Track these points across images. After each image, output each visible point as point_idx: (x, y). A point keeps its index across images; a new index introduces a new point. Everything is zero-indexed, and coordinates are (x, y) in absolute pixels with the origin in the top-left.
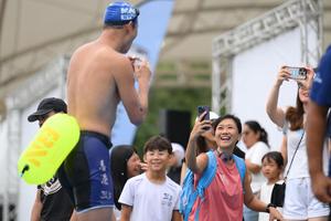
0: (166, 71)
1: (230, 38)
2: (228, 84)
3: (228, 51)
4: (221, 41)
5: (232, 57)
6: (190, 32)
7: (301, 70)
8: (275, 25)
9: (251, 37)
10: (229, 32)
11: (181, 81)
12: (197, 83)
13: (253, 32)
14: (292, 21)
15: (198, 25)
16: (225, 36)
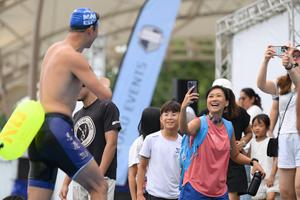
0: (177, 47)
1: (230, 20)
2: (228, 58)
3: (228, 31)
4: (223, 23)
5: (232, 35)
6: (197, 15)
7: (282, 48)
8: (267, 10)
9: (247, 19)
10: (230, 16)
11: (190, 56)
12: (203, 57)
13: (249, 15)
14: (282, 6)
15: (203, 10)
16: (226, 19)
